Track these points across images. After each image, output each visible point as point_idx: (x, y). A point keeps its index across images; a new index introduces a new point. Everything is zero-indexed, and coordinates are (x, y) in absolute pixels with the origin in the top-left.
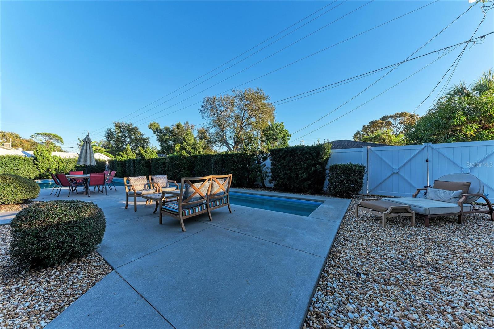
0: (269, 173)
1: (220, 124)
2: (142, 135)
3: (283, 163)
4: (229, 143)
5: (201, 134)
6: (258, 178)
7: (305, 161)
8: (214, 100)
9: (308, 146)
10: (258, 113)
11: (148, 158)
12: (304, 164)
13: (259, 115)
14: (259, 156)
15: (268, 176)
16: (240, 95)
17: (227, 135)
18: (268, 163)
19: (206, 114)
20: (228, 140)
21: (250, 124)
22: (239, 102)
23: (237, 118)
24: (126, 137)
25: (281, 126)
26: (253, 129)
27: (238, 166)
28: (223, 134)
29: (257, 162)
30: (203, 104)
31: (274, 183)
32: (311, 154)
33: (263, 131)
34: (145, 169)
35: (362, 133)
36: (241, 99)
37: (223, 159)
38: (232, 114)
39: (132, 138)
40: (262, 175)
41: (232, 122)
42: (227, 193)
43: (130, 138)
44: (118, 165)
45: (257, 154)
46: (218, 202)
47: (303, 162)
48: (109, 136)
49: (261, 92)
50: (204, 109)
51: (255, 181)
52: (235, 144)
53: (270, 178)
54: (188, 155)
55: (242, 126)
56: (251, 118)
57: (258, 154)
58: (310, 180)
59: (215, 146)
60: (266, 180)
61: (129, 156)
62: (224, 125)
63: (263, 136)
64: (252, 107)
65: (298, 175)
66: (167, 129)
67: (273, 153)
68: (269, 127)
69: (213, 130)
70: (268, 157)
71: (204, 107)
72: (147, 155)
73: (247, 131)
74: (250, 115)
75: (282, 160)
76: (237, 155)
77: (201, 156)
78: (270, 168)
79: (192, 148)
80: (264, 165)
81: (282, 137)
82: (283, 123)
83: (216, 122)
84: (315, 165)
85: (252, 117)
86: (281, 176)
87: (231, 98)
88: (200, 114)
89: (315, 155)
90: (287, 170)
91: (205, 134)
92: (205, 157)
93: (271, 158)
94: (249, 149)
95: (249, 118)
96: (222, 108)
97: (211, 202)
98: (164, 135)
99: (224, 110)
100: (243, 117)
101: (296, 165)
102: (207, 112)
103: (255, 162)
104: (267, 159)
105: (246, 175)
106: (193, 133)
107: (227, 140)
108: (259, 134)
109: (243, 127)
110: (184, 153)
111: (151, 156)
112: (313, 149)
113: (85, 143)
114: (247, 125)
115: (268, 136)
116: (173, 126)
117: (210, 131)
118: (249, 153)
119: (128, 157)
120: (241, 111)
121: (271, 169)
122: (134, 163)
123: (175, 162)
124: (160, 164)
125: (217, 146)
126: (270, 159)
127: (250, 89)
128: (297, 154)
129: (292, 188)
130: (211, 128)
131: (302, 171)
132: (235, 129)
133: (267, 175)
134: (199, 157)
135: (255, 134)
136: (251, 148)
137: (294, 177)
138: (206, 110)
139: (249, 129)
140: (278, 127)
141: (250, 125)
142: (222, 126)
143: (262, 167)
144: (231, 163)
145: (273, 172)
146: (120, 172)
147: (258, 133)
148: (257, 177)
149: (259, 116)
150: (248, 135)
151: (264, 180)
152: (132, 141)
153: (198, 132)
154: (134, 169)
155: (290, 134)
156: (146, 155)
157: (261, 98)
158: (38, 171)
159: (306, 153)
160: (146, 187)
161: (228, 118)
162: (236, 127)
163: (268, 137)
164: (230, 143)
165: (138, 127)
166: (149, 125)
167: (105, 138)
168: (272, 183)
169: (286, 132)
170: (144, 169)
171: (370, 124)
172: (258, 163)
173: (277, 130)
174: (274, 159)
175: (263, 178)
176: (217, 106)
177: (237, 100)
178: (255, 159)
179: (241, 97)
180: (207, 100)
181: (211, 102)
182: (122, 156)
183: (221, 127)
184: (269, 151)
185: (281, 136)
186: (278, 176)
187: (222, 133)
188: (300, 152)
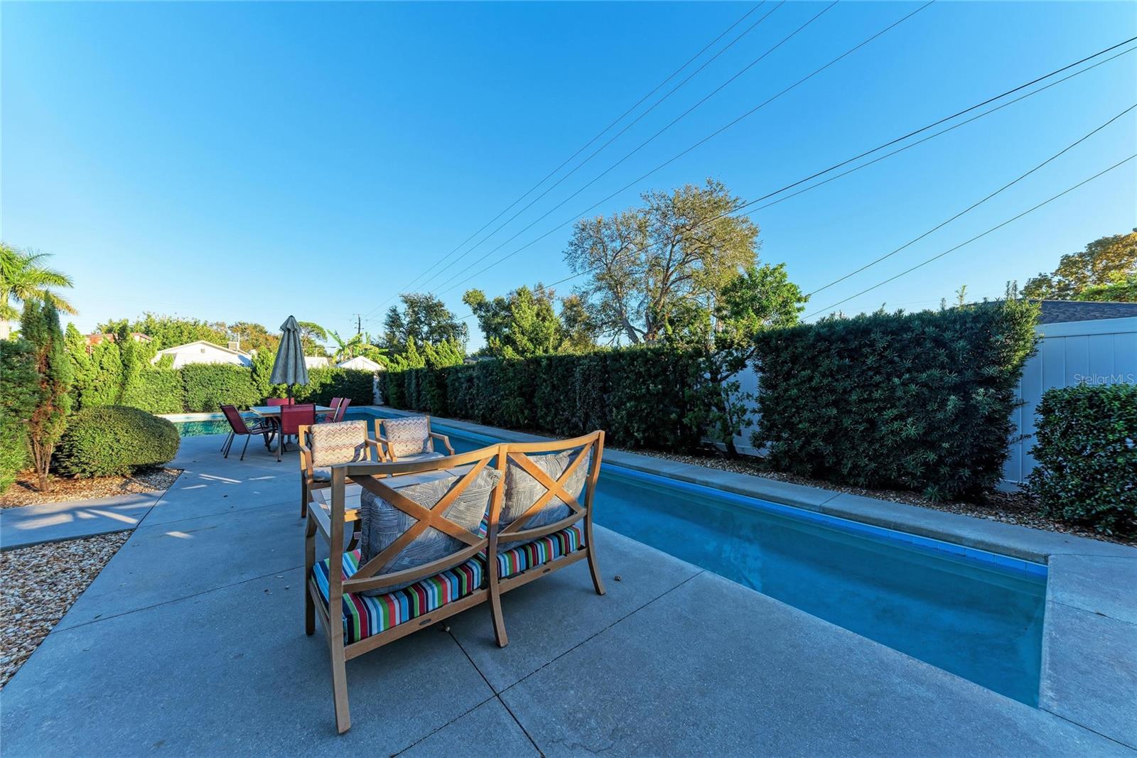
0: (754, 411)
1: (613, 283)
2: (451, 318)
3: (811, 379)
4: (633, 327)
5: (570, 309)
6: (714, 427)
7: (909, 370)
8: (599, 226)
9: (925, 312)
10: (712, 246)
11: (440, 366)
12: (904, 384)
13: (712, 251)
14: (717, 356)
15: (749, 423)
16: (663, 205)
17: (629, 309)
18: (750, 378)
19: (580, 260)
20: (632, 320)
21: (688, 277)
22: (659, 224)
23: (654, 264)
24: (421, 322)
25: (776, 274)
26: (696, 289)
27: (648, 388)
28: (620, 307)
29: (708, 375)
30: (573, 238)
31: (773, 447)
32: (939, 343)
33: (725, 292)
34: (435, 392)
35: (1056, 279)
36: (665, 215)
37: (605, 367)
38: (643, 257)
39: (433, 325)
40: (725, 420)
41: (643, 275)
42: (586, 505)
43: (429, 325)
44: (391, 381)
45: (708, 351)
46: (541, 548)
47: (899, 377)
48: (393, 322)
49: (718, 189)
50: (576, 251)
51: (702, 432)
52: (650, 329)
53: (756, 428)
54: (518, 357)
55: (666, 284)
56: (691, 261)
57: (711, 351)
58: (932, 446)
59: (601, 336)
60: (739, 434)
61: (411, 363)
62: (621, 284)
63: (724, 305)
64: (693, 231)
65: (872, 424)
66: (499, 303)
67: (768, 344)
68: (742, 280)
69: (596, 299)
70: (746, 359)
71: (576, 244)
72: (438, 358)
73: (680, 294)
74: (687, 255)
75: (804, 369)
76: (646, 354)
77: (550, 359)
78: (756, 394)
79: (531, 340)
80: (733, 384)
81: (780, 305)
82: (782, 266)
83: (602, 279)
84: (962, 389)
85: (692, 258)
86: (800, 426)
87: (641, 216)
88: (566, 261)
89: (964, 348)
90: (827, 405)
91: (580, 309)
92: (560, 360)
93: (760, 363)
94: (682, 334)
95: (687, 262)
96: (617, 244)
97: (510, 552)
98: (493, 315)
99: (622, 249)
100: (670, 259)
101: (869, 386)
102: (583, 255)
103: (702, 376)
104: (745, 366)
105: (673, 416)
106: (553, 308)
107: (629, 320)
108: (711, 301)
109: (671, 285)
110: (509, 352)
111: (446, 360)
112: (955, 322)
113: (287, 333)
114: (680, 279)
115: (737, 305)
116: (510, 294)
117: (590, 301)
118: (682, 347)
119: (409, 365)
120: (665, 245)
121: (761, 400)
122: (417, 378)
123: (491, 375)
124: (462, 380)
125: (605, 336)
126: (756, 366)
127: (688, 188)
128: (872, 345)
129: (845, 471)
130: (591, 293)
131: (895, 412)
132: (650, 294)
133: (746, 417)
134: (544, 362)
135: (701, 301)
136: (690, 332)
137: (855, 430)
138: (579, 252)
139: (684, 290)
140: (769, 279)
141: (689, 280)
142: (618, 287)
143: (726, 391)
144: (627, 377)
145: (766, 411)
146: (394, 396)
147: (708, 298)
148: (711, 422)
149: (713, 255)
150: (684, 304)
151: (734, 435)
152: (432, 331)
153: (564, 305)
154: (417, 391)
155: (803, 295)
156: (435, 359)
157: (717, 206)
158: (258, 394)
159: (918, 341)
160: (359, 455)
161: (632, 267)
162: (652, 287)
163: (738, 307)
164: (637, 328)
165: (443, 301)
166: (464, 296)
167: (387, 326)
168: (764, 446)
169: (793, 290)
170: (433, 391)
171: (1090, 248)
172: (714, 379)
173: (763, 285)
174: (773, 366)
175: (731, 429)
176: (606, 239)
177: (654, 219)
178: (702, 365)
179: (663, 209)
180: (581, 227)
181: (590, 231)
182: (398, 363)
183: (615, 290)
184: (751, 338)
185: (776, 301)
186: (790, 426)
187: (618, 304)
188: (889, 338)
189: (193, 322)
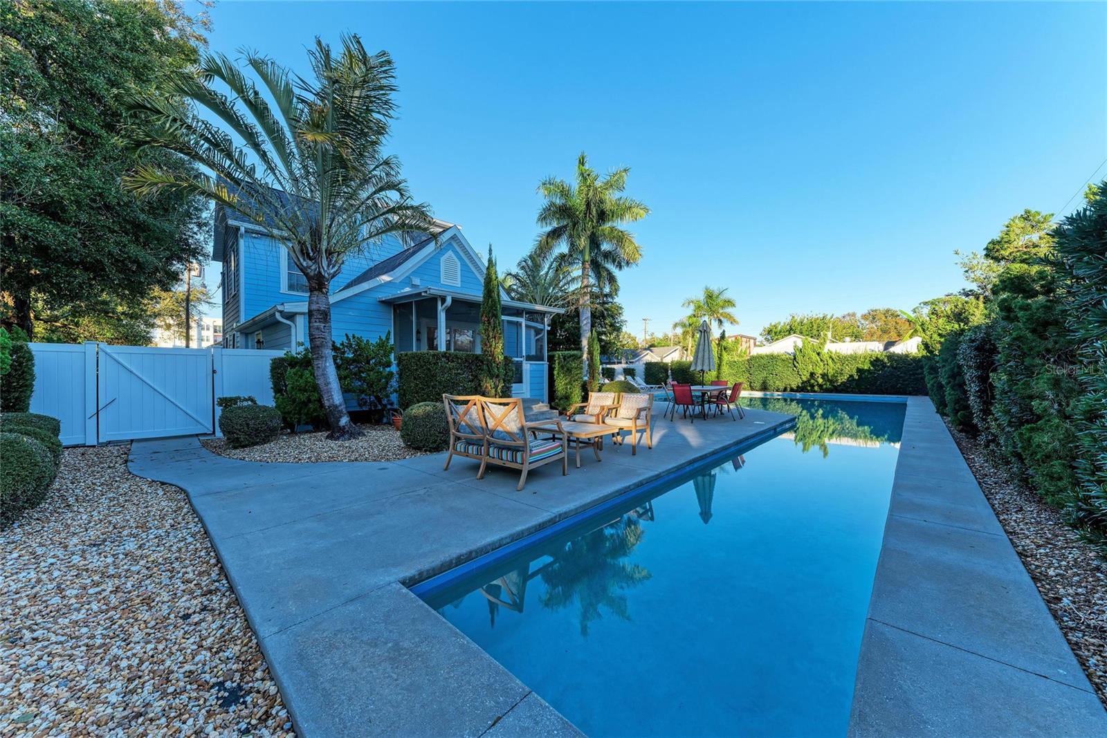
158: (799, 378)
189: (821, 316)
